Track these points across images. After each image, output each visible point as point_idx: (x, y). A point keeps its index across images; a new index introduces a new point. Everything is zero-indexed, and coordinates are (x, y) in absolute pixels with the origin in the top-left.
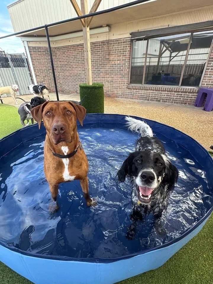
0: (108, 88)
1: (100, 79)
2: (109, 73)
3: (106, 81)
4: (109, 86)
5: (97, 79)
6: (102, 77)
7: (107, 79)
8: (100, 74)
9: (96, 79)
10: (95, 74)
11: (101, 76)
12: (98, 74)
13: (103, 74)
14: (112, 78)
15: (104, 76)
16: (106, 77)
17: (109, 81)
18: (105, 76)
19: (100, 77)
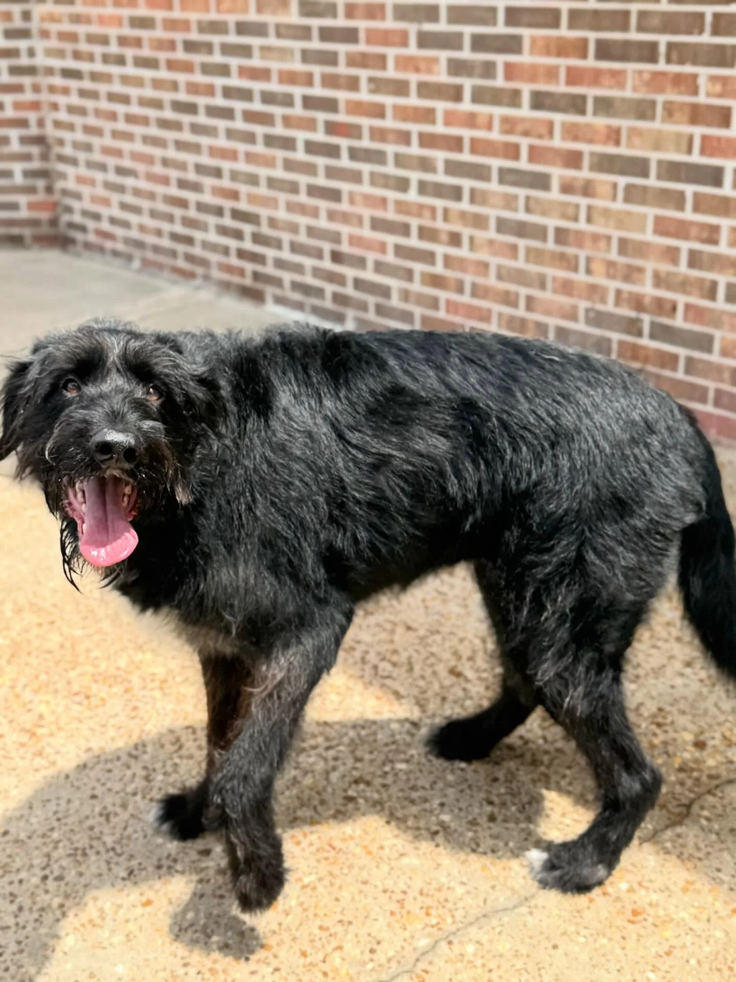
0: (632, 273)
1: (509, 125)
2: (663, 40)
3: (606, 164)
4: (642, 249)
5: (471, 120)
6: (540, 101)
7: (614, 136)
8: (512, 45)
9: (450, 119)
10: (451, 41)
11: (532, 73)
12: (479, 43)
13: (562, 48)
14: (696, 115)
15: (574, 77)
16: (605, 106)
17: (640, 167)
18: (596, 77)
19: (514, 98)
